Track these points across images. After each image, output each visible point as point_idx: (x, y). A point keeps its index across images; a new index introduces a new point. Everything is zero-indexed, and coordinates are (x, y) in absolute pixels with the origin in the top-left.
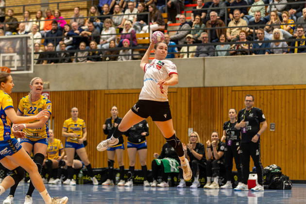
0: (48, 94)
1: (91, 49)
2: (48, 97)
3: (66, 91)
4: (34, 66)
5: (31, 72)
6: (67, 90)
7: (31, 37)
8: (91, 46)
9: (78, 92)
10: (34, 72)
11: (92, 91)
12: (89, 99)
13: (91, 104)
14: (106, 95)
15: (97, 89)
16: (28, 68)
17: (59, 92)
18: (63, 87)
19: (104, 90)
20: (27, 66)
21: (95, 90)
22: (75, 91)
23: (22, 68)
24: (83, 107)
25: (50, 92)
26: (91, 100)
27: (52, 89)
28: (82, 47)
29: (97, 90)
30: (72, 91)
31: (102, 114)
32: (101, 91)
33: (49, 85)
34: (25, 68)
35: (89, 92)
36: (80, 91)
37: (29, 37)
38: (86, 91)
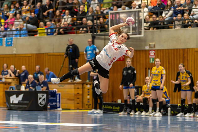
0: (154, 52)
1: (184, 19)
2: (154, 53)
3: (167, 50)
4: (144, 32)
5: (142, 35)
6: (168, 48)
7: (142, 11)
8: (184, 17)
9: (176, 50)
10: (144, 35)
11: (186, 49)
12: (184, 55)
13: (185, 58)
14: (196, 52)
15: (189, 47)
16: (140, 33)
17: (162, 50)
18: (165, 46)
19: (195, 49)
20: (139, 32)
21: (188, 49)
22: (173, 49)
23: (136, 33)
24: (180, 61)
25: (156, 50)
26: (185, 55)
27: (157, 48)
28: (179, 17)
29: (189, 49)
30: (172, 49)
31: (193, 65)
32: (192, 49)
33: (155, 45)
34: (138, 33)
35: (184, 50)
36: (177, 49)
37: (141, 11)
38: (181, 49)
